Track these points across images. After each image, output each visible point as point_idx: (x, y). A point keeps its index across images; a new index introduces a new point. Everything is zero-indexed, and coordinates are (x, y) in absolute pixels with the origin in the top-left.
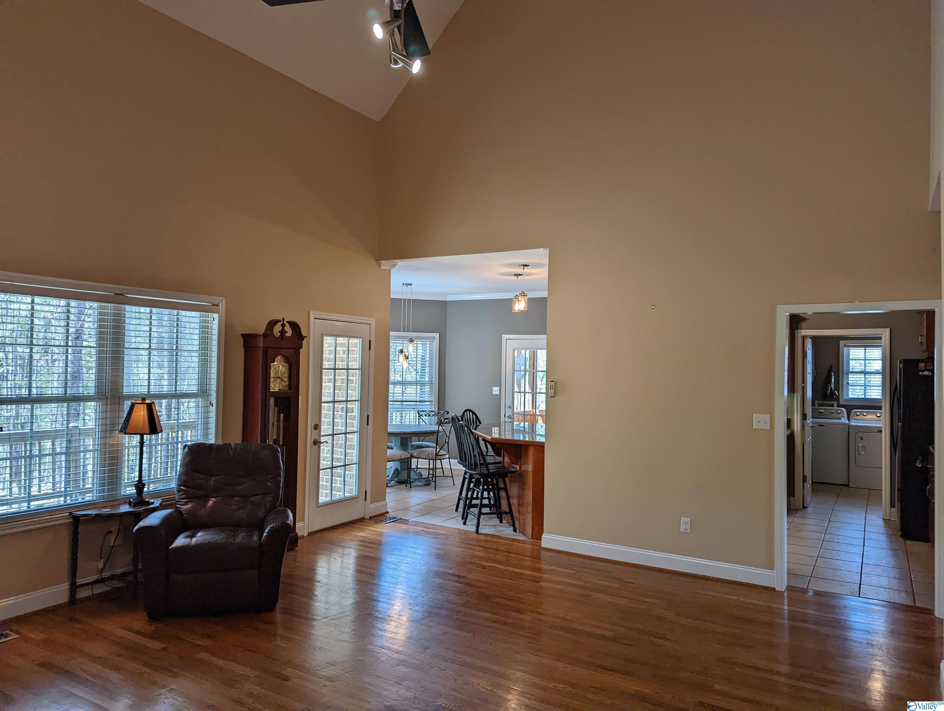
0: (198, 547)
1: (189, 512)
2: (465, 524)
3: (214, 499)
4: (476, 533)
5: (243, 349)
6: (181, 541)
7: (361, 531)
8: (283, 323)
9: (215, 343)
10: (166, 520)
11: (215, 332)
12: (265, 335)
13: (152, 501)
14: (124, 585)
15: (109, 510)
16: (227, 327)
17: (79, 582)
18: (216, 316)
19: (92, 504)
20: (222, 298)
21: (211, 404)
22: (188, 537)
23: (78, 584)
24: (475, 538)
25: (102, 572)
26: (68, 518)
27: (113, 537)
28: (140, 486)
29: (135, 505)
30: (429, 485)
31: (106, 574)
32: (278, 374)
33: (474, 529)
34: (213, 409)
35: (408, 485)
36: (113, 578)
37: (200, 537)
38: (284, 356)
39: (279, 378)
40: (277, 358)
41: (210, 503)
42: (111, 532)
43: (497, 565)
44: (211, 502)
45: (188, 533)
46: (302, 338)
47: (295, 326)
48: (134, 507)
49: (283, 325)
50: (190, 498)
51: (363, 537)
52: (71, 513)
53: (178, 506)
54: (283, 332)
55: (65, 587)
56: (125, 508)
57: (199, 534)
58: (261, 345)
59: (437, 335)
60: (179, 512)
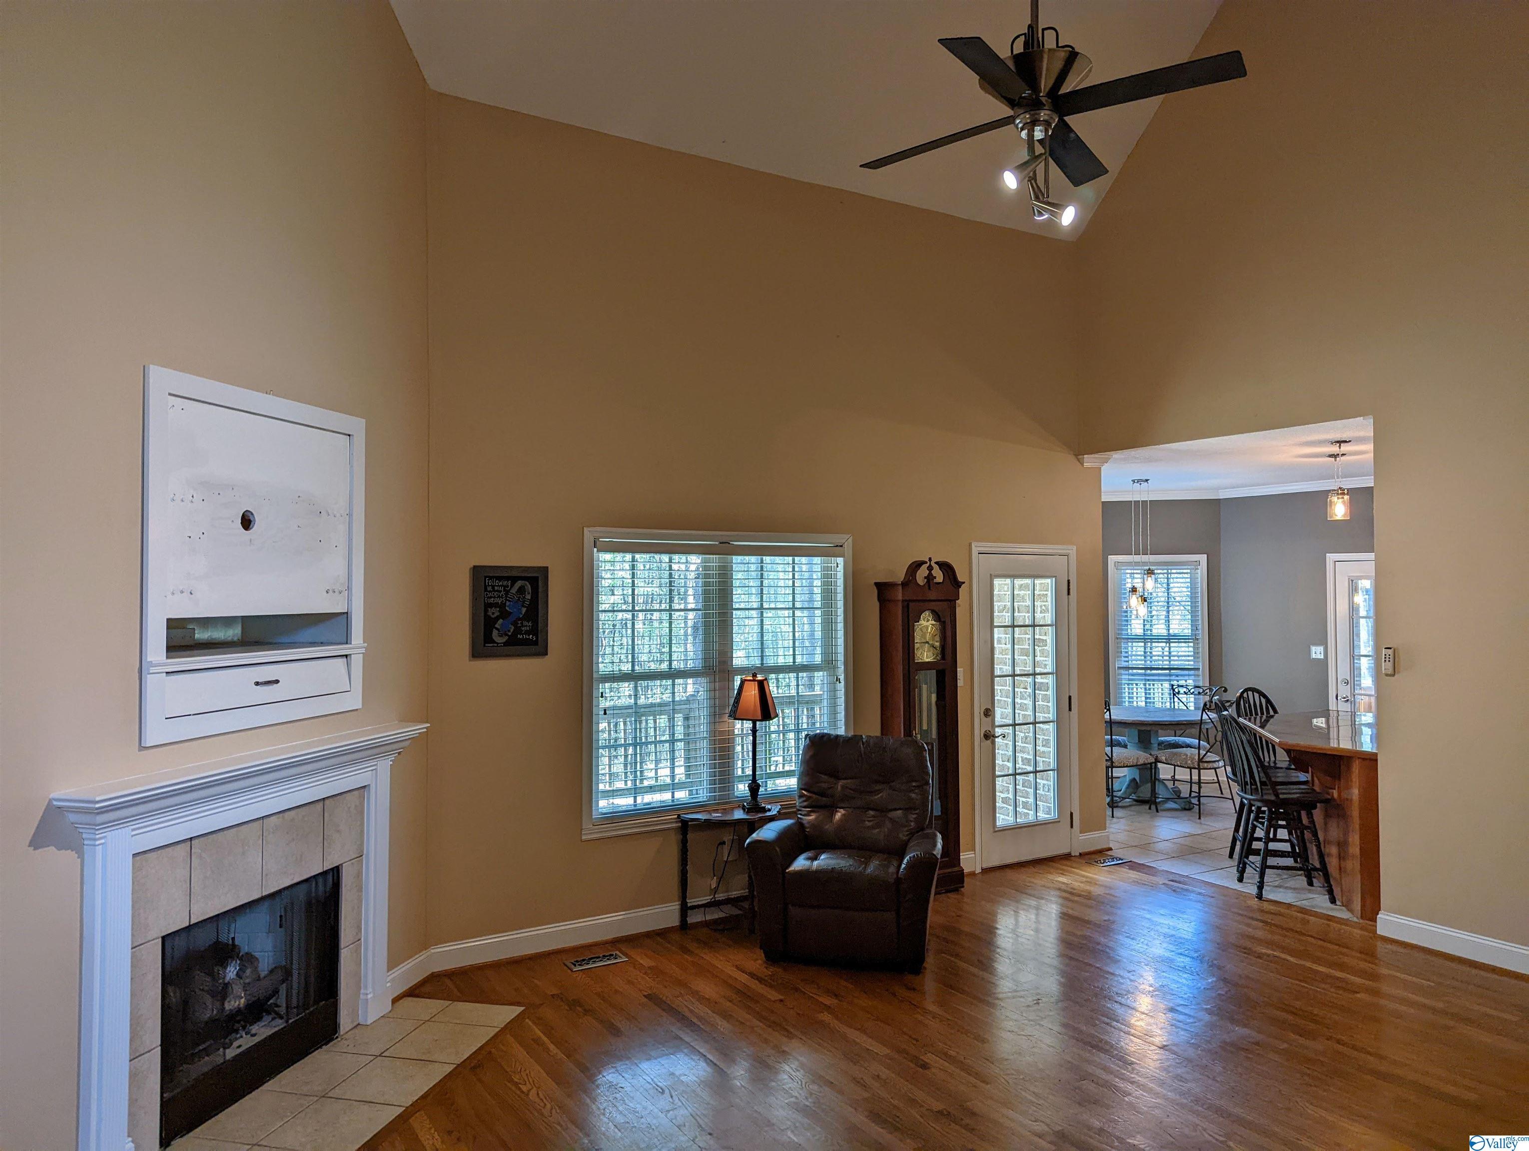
0: (819, 872)
1: (813, 825)
2: (1240, 880)
3: (842, 811)
4: (1257, 897)
5: (878, 604)
6: (801, 863)
7: (1062, 874)
8: (930, 565)
9: (840, 596)
10: (784, 835)
11: (840, 582)
12: (904, 584)
13: (769, 807)
14: (740, 912)
15: (719, 815)
16: (854, 574)
17: (691, 902)
18: (840, 560)
19: (702, 806)
20: (847, 536)
21: (838, 680)
22: (808, 859)
23: (689, 905)
24: (1256, 907)
25: (715, 893)
26: (676, 822)
27: (726, 849)
28: (754, 788)
29: (748, 811)
30: (1190, 809)
31: (720, 896)
32: (925, 638)
33: (1254, 890)
34: (841, 686)
35: (1153, 807)
36: (728, 901)
37: (825, 861)
38: (934, 612)
39: (927, 642)
40: (923, 615)
41: (838, 816)
42: (724, 843)
43: (1283, 956)
44: (839, 814)
45: (809, 854)
46: (958, 584)
47: (947, 568)
48: (748, 813)
49: (930, 568)
50: (814, 807)
51: (1064, 883)
52: (679, 816)
53: (799, 816)
54: (930, 578)
55: (675, 906)
56: (739, 815)
57: (822, 857)
58: (900, 597)
59: (1203, 558)
60: (800, 825)
